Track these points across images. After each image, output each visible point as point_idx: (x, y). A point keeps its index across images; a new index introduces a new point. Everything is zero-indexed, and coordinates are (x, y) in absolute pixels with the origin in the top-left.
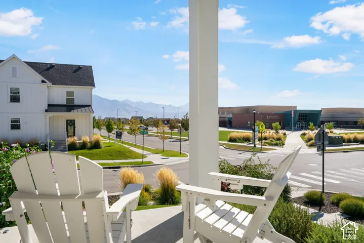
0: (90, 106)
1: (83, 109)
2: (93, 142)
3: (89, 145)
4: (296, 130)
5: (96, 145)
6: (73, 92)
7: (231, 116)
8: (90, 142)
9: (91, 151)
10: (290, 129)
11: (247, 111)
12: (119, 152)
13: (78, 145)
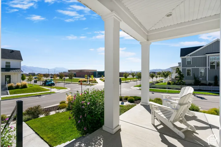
0: (20, 69)
1: (16, 70)
2: (23, 85)
3: (20, 87)
4: (97, 78)
5: (25, 86)
6: (9, 62)
7: (75, 73)
8: (21, 85)
10: (96, 77)
11: (81, 71)
12: (37, 89)
13: (14, 87)
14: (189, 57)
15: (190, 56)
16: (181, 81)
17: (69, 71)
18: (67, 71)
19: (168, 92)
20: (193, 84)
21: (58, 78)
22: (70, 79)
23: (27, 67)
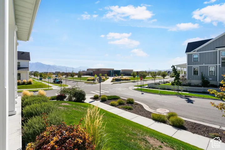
0: (28, 68)
1: (24, 69)
2: (28, 82)
5: (30, 83)
6: (20, 62)
7: (92, 72)
9: (27, 86)
12: (40, 85)
13: (21, 83)
14: (196, 52)
15: (198, 51)
16: (178, 81)
17: (88, 70)
18: (86, 70)
19: (160, 93)
20: (200, 85)
21: (76, 76)
22: (79, 77)
23: (57, 66)
